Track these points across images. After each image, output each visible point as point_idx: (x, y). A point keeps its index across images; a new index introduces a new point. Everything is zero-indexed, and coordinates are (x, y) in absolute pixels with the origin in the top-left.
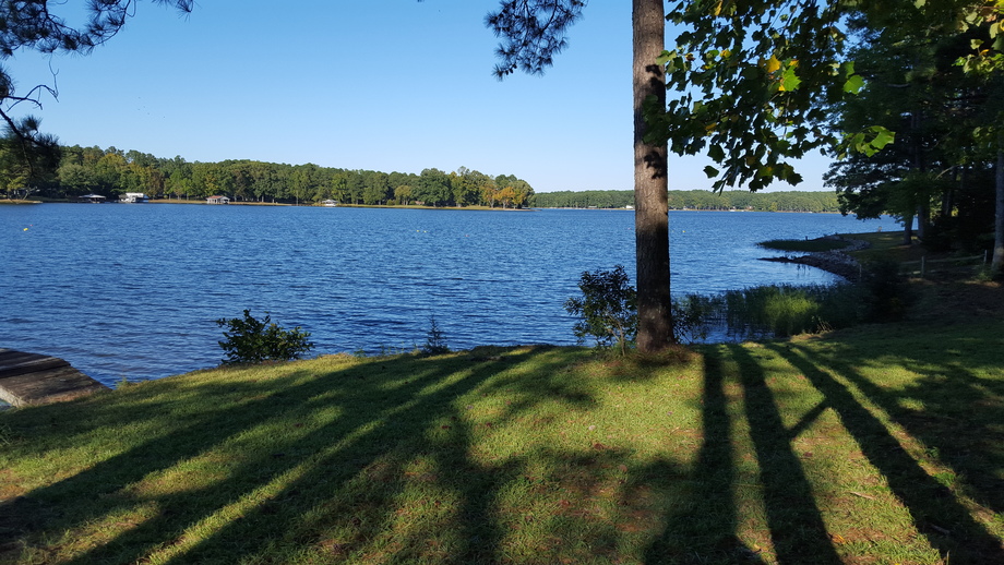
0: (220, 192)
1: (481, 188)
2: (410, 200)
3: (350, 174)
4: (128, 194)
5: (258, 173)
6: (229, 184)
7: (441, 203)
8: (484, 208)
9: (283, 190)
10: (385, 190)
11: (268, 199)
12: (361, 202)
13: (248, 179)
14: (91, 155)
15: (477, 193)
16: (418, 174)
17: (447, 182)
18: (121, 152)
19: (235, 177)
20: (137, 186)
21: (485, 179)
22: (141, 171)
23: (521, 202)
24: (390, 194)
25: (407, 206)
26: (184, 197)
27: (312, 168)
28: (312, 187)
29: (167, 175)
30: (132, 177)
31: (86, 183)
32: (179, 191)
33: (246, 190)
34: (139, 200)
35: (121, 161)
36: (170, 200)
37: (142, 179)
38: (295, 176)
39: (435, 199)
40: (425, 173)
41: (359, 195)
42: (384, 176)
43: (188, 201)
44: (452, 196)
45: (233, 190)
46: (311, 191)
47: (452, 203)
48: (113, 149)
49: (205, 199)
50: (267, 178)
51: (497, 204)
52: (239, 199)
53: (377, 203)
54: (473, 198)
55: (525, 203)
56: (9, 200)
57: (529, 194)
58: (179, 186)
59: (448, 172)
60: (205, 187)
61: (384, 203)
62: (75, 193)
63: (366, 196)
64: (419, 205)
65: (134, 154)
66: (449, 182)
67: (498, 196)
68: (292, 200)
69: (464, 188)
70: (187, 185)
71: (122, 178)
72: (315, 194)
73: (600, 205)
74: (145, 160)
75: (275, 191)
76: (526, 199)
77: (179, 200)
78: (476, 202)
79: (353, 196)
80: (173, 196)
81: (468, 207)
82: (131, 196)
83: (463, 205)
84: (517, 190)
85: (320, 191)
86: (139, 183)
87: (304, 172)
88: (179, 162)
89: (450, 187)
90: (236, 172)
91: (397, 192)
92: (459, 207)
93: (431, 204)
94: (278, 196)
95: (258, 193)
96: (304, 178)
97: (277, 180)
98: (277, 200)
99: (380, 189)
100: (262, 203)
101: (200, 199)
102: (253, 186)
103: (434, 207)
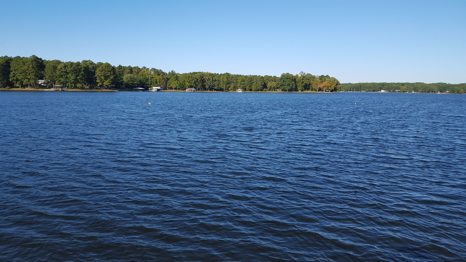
0: (191, 87)
1: (312, 82)
2: (275, 89)
3: (246, 77)
4: (154, 88)
5: (207, 78)
6: (195, 83)
7: (291, 90)
8: (312, 92)
9: (218, 85)
10: (262, 84)
11: (211, 89)
12: (251, 90)
13: (203, 80)
14: (136, 70)
15: (309, 84)
16: (280, 76)
17: (294, 79)
18: (148, 69)
19: (197, 80)
20: (156, 84)
21: (314, 77)
22: (158, 78)
23: (333, 88)
24: (265, 86)
25: (273, 91)
26: (176, 89)
27: (228, 75)
28: (229, 83)
29: (168, 79)
30: (154, 80)
31: (136, 82)
32: (174, 86)
33: (202, 85)
34: (158, 90)
35: (149, 73)
36: (170, 90)
37: (158, 81)
38: (221, 79)
39: (289, 88)
40: (283, 75)
41: (250, 87)
42: (262, 78)
43: (177, 91)
44: (296, 87)
45: (197, 85)
46: (228, 86)
47: (296, 90)
48: (145, 67)
49: (185, 89)
50: (211, 80)
51: (320, 90)
52: (199, 90)
53: (258, 90)
54: (307, 87)
55: (335, 90)
56: (104, 90)
57: (337, 84)
58: (174, 84)
59: (294, 75)
60: (185, 84)
61: (261, 90)
62: (130, 87)
63: (253, 87)
64: (279, 91)
65: (154, 69)
66: (295, 79)
67: (321, 86)
68: (221, 90)
69: (303, 82)
70: (177, 83)
71: (150, 80)
72: (230, 87)
73: (367, 90)
74: (158, 73)
75: (214, 86)
76: (335, 87)
77: (174, 90)
78: (308, 89)
79: (247, 87)
80: (171, 88)
81: (304, 92)
82: (155, 89)
83: (302, 91)
84: (331, 82)
85: (232, 85)
86: (156, 82)
87: (225, 76)
88: (173, 73)
89: (295, 82)
90: (198, 77)
91: (269, 85)
92: (300, 92)
93: (286, 91)
94: (216, 88)
95: (207, 87)
96: (225, 80)
97: (216, 80)
98: (215, 90)
99: (260, 83)
100: (209, 91)
101: (182, 90)
102: (205, 83)
103: (287, 92)
